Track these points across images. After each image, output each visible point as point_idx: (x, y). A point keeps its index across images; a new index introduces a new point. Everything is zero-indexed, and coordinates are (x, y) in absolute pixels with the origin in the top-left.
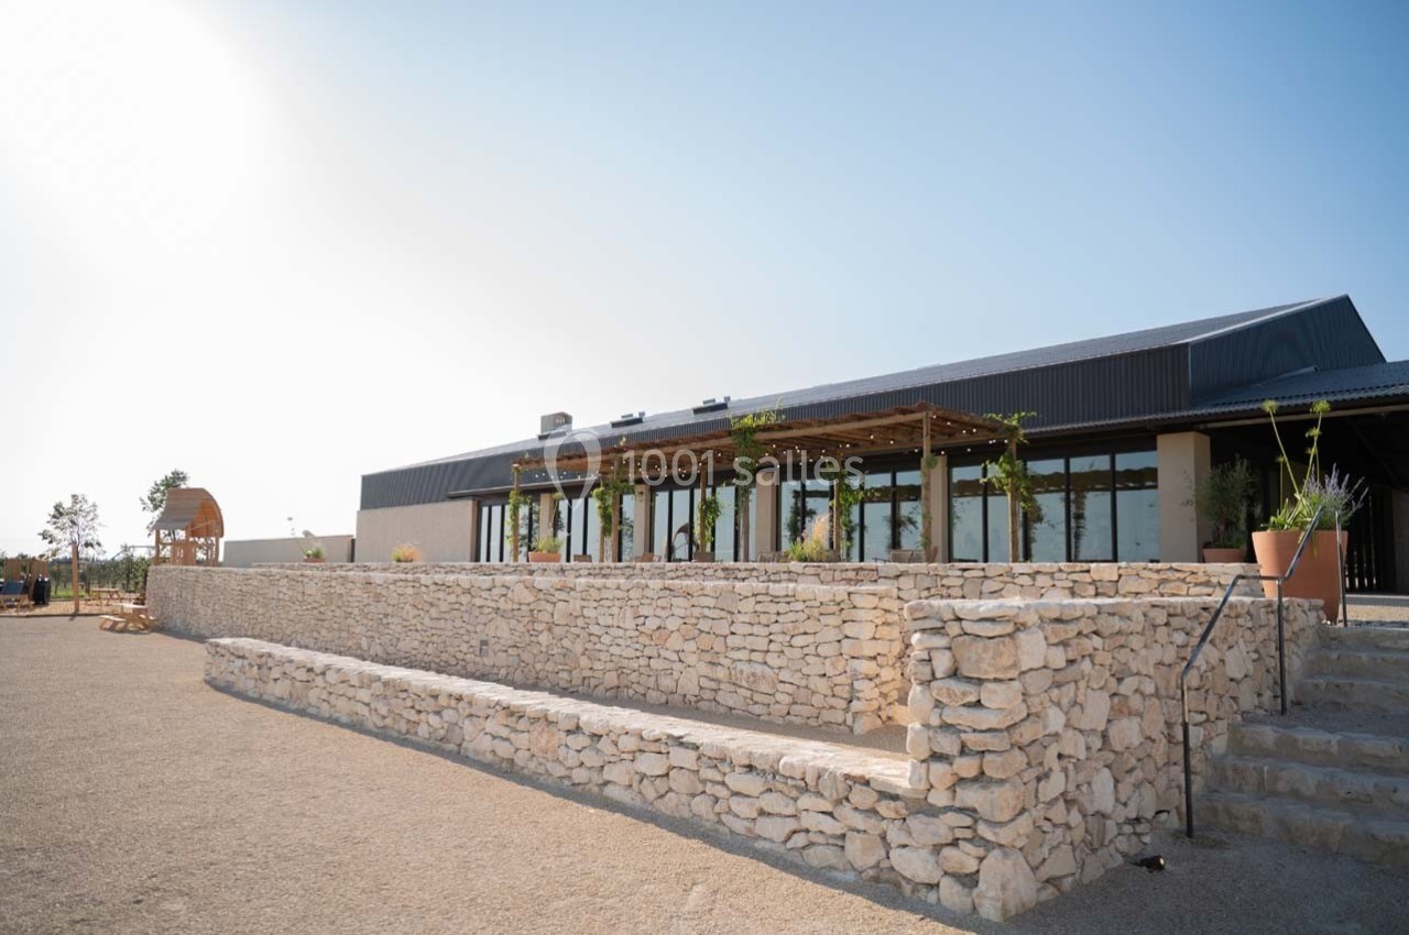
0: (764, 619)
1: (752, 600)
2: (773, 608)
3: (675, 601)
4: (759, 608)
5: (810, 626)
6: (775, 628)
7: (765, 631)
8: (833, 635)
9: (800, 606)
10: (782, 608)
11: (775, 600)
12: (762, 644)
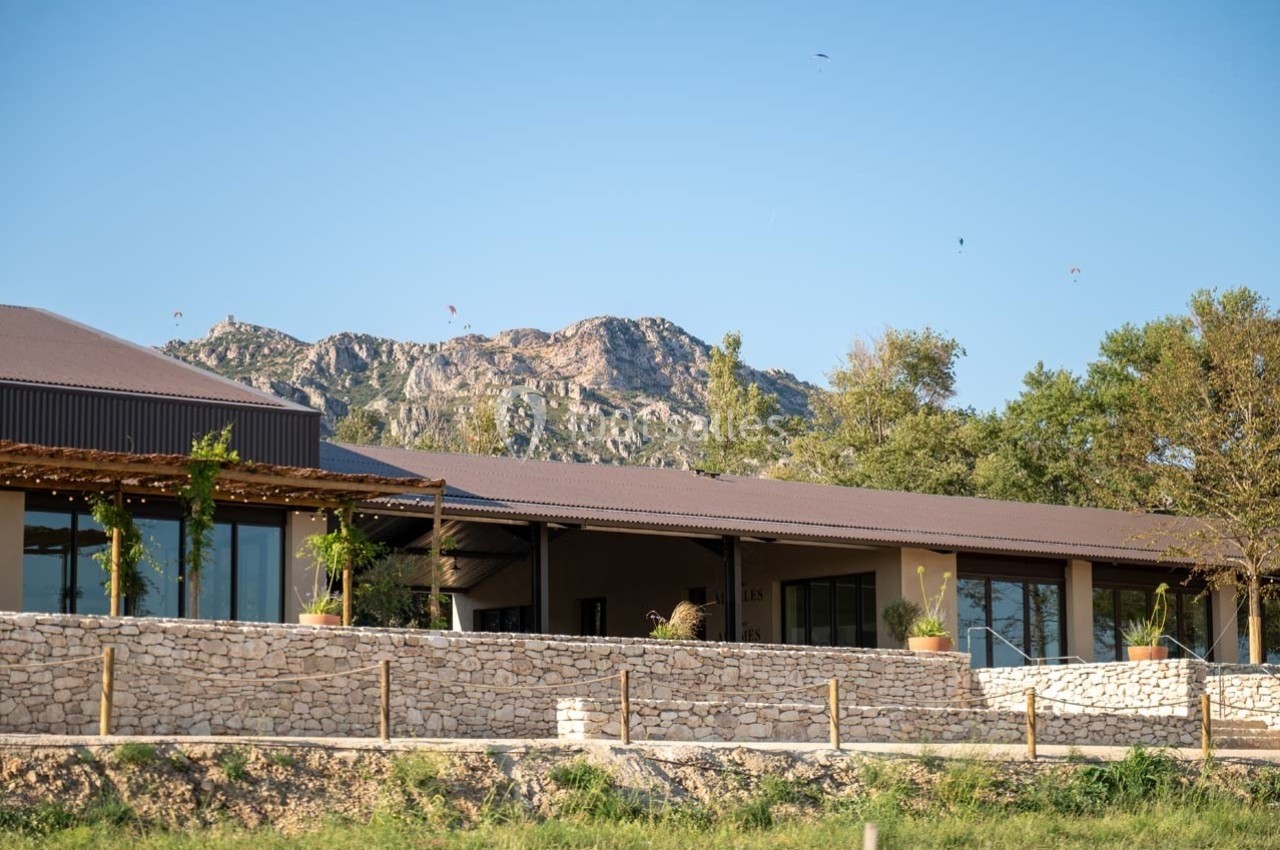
0: (901, 677)
1: (894, 665)
2: (907, 670)
3: (838, 666)
4: (899, 670)
5: (929, 681)
6: (909, 682)
7: (902, 684)
8: (941, 685)
9: (922, 669)
10: (912, 670)
11: (907, 665)
12: (901, 692)
